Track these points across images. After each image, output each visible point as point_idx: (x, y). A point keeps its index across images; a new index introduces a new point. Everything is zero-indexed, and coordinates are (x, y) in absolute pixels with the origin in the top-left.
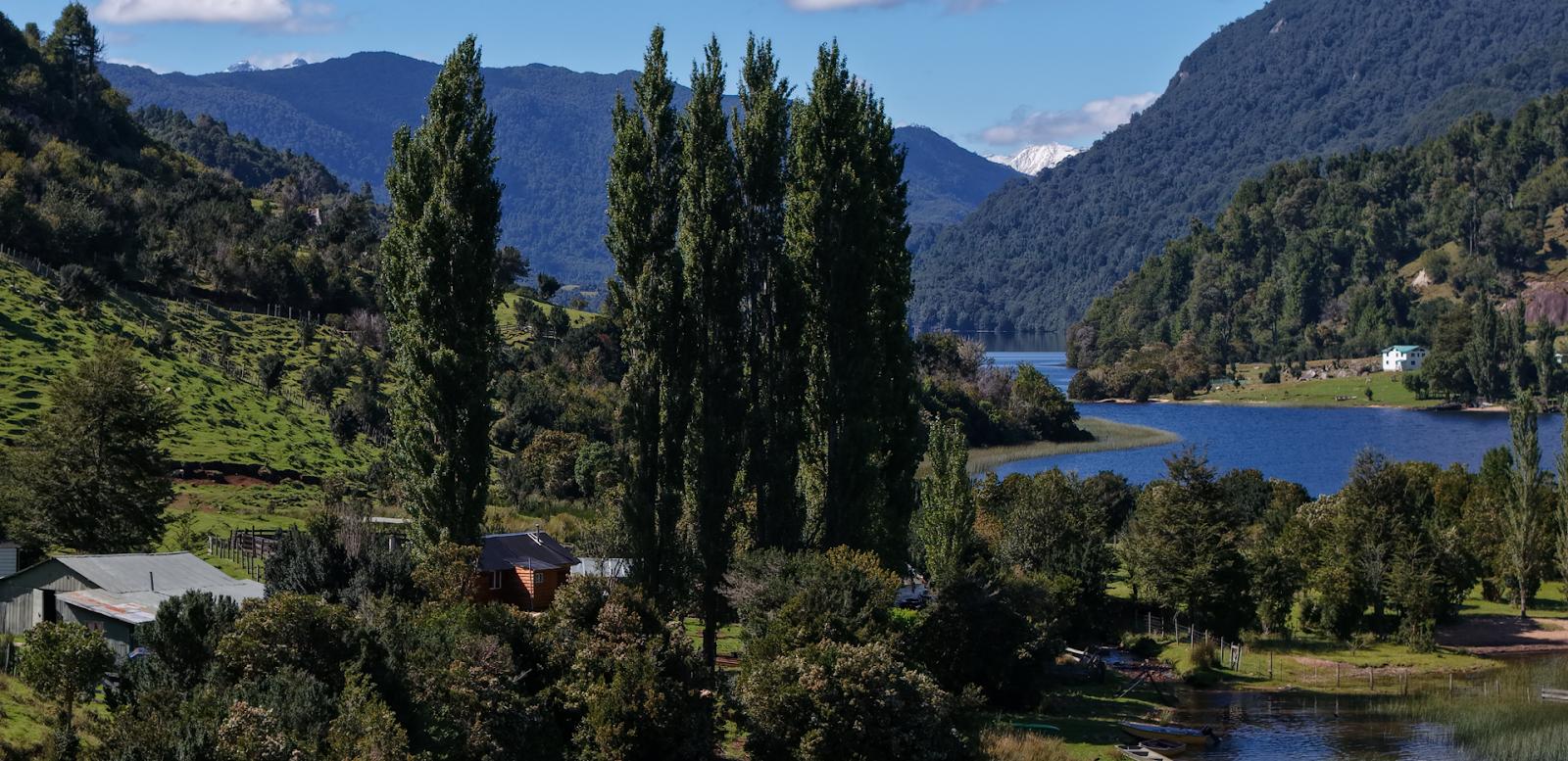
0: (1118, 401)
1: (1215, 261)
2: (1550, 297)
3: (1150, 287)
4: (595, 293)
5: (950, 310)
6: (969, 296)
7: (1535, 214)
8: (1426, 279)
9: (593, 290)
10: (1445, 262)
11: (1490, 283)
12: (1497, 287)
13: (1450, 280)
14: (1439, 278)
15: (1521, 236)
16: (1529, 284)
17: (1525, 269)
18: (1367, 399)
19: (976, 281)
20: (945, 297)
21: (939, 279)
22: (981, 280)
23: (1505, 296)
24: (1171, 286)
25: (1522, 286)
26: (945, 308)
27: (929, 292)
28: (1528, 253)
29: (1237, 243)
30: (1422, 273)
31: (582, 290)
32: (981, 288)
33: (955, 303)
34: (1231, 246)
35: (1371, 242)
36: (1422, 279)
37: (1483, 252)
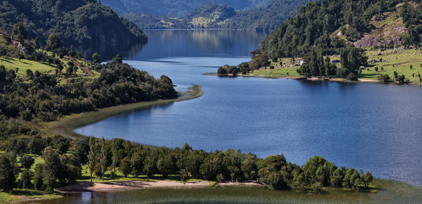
0: (229, 75)
1: (291, 28)
2: (369, 39)
3: (277, 34)
4: (182, 20)
5: (273, 25)
6: (278, 21)
7: (369, 17)
8: (340, 34)
9: (182, 19)
10: (345, 29)
11: (355, 35)
12: (356, 36)
13: (345, 34)
14: (343, 34)
15: (364, 23)
16: (364, 36)
17: (364, 32)
18: (287, 75)
19: (280, 17)
20: (271, 22)
21: (270, 17)
22: (281, 17)
23: (358, 39)
24: (281, 34)
25: (363, 36)
26: (271, 24)
27: (267, 20)
28: (365, 28)
29: (297, 23)
30: (340, 32)
31: (179, 19)
32: (281, 19)
33: (274, 23)
34: (295, 24)
35: (327, 24)
36: (339, 34)
37: (354, 27)
